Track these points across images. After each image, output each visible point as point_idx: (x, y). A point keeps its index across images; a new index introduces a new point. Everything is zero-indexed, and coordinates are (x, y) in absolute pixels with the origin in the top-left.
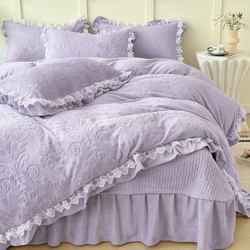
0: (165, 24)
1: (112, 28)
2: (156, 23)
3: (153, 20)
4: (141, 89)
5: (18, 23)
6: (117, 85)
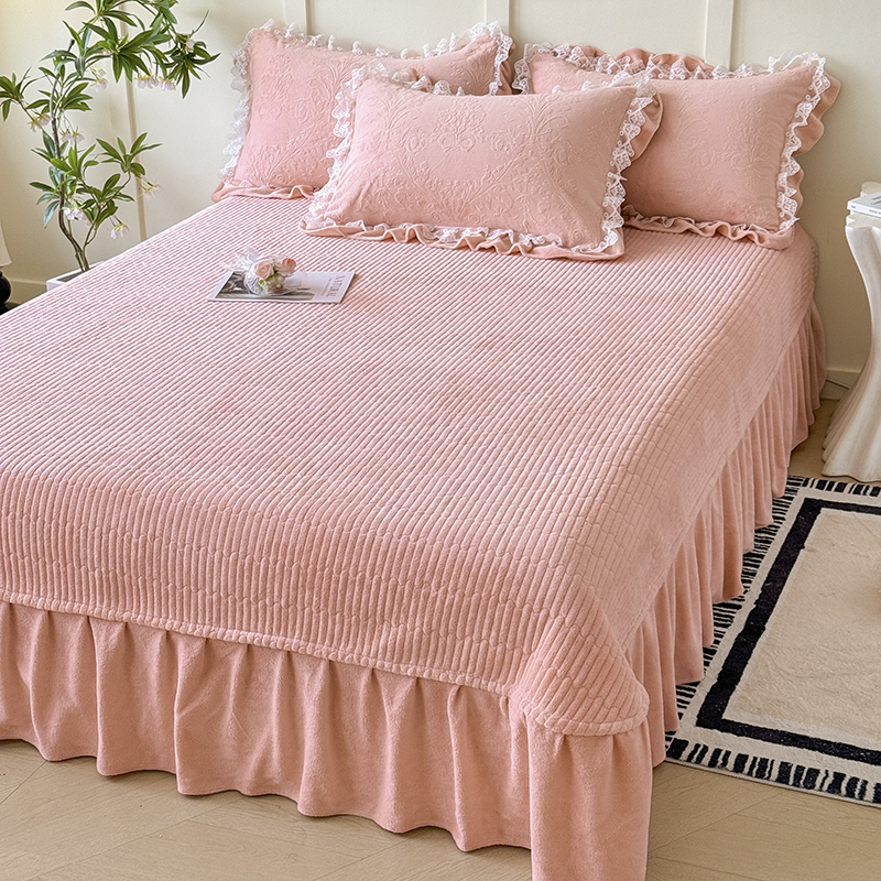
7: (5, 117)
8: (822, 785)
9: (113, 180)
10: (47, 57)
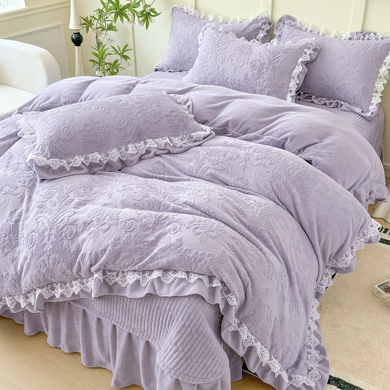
0: (377, 39)
1: (293, 36)
2: (364, 35)
3: (360, 31)
4: (204, 162)
5: (188, 13)
6: (181, 147)
7: (87, 33)
9: (116, 61)
10: (95, 11)
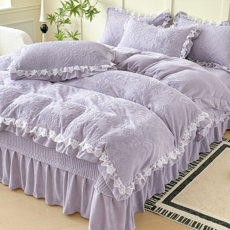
1: (185, 24)
2: (229, 23)
3: (227, 20)
5: (118, 11)
8: (190, 224)
10: (57, 9)
